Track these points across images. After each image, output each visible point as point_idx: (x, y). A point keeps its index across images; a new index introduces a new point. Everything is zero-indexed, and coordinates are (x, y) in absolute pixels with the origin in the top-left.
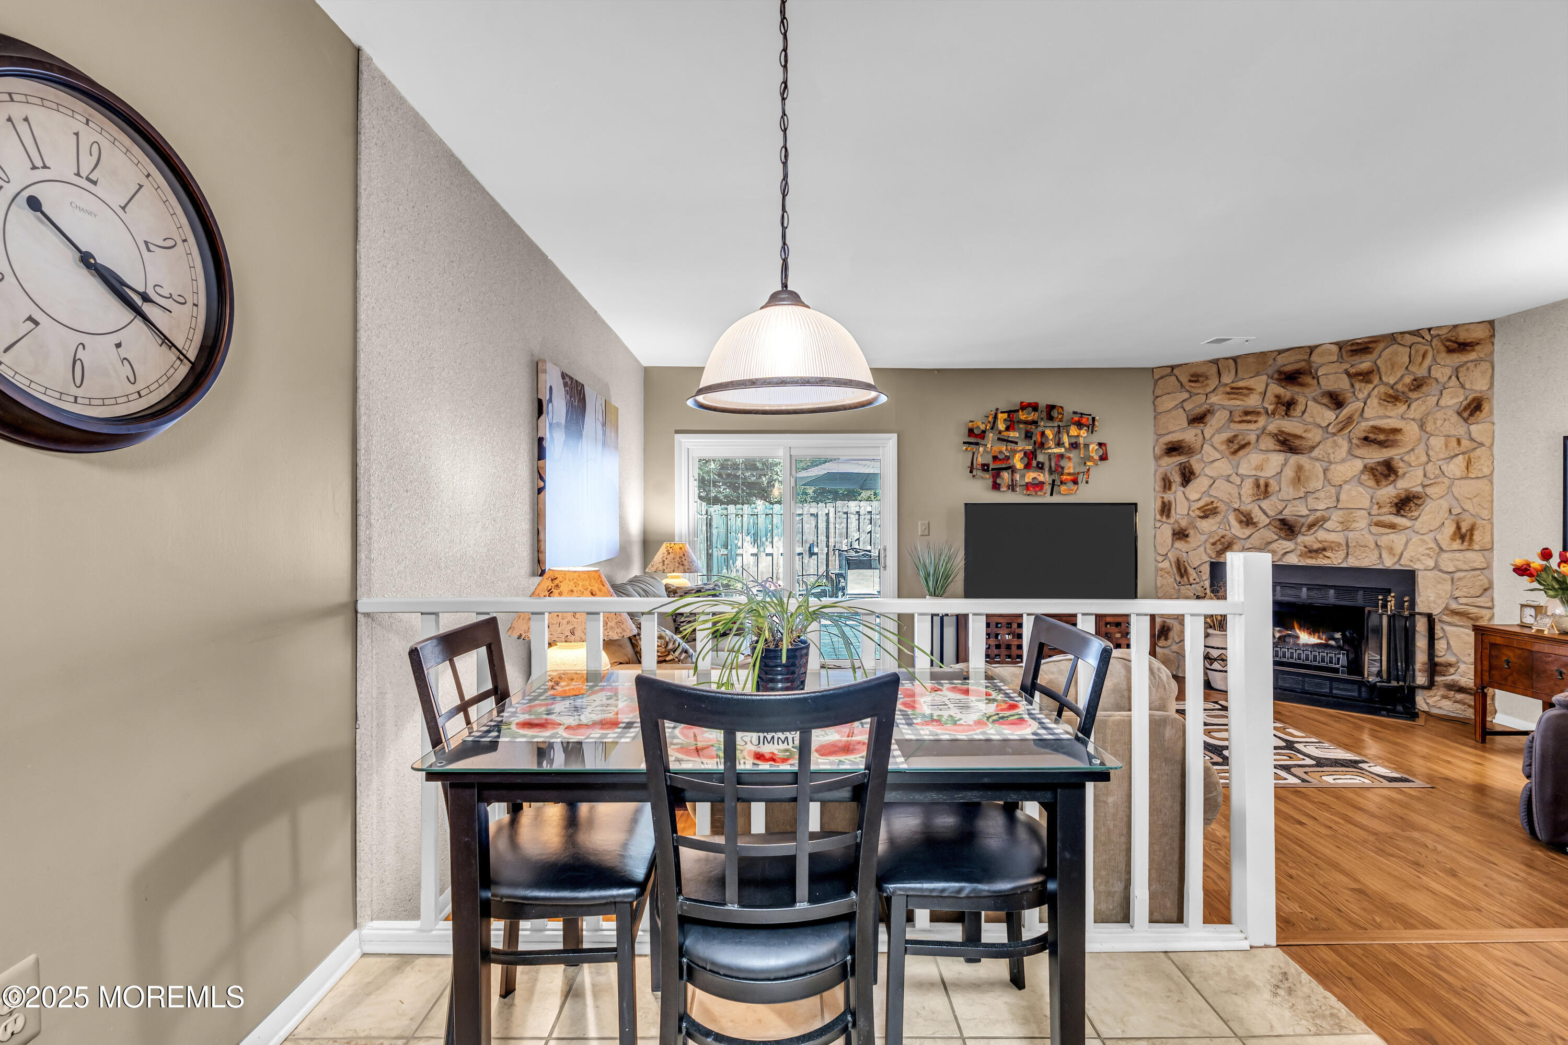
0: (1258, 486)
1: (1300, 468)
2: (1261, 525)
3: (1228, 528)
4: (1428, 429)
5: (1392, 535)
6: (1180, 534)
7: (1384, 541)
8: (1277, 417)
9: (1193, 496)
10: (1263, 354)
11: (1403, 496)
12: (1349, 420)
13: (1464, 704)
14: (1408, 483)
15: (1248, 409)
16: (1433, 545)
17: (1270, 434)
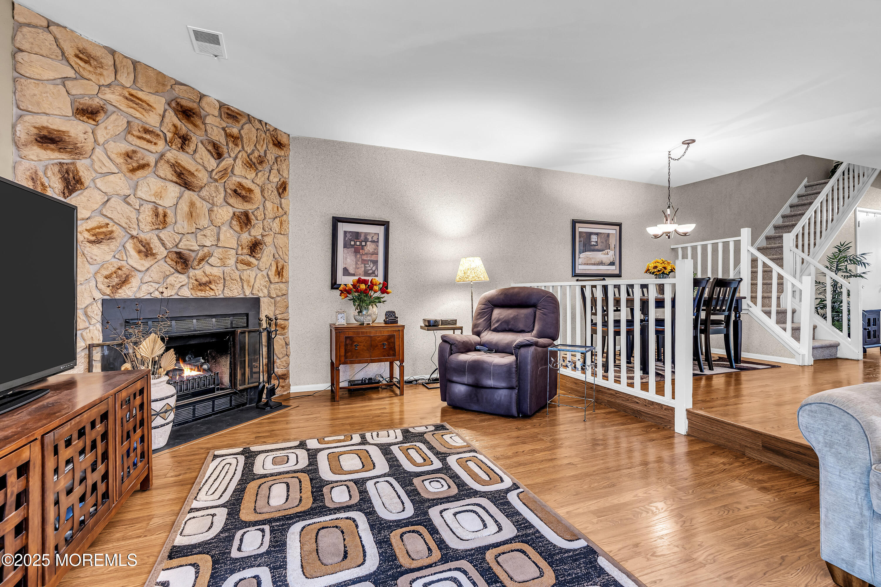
1: (192, 204)
2: (159, 257)
3: (125, 258)
4: (265, 195)
5: (248, 271)
7: (244, 275)
8: (174, 147)
11: (254, 241)
12: (225, 172)
14: (256, 232)
15: (147, 126)
16: (267, 279)
17: (168, 162)
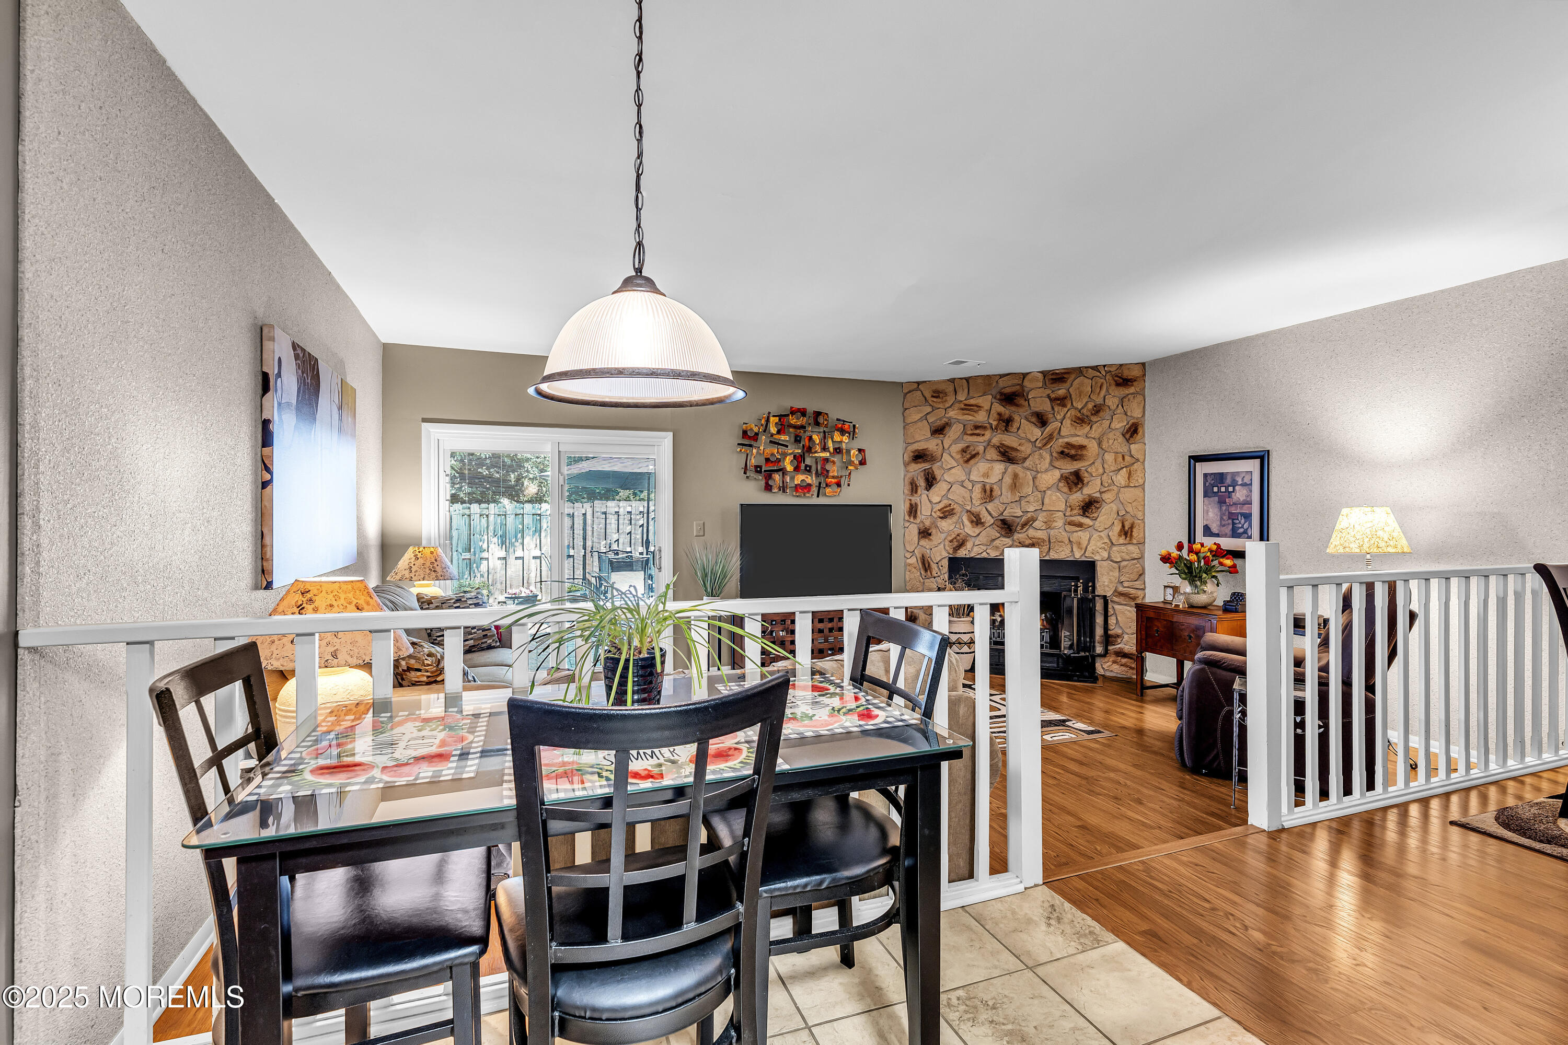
0: (985, 491)
1: (1016, 476)
2: (987, 525)
3: (962, 528)
4: (1104, 447)
5: (1080, 533)
6: (925, 533)
7: (1074, 537)
8: (999, 431)
9: (935, 499)
10: (988, 377)
11: (1087, 500)
12: (1050, 437)
13: (1127, 666)
14: (1091, 489)
15: (977, 424)
16: (1107, 540)
17: (994, 446)
